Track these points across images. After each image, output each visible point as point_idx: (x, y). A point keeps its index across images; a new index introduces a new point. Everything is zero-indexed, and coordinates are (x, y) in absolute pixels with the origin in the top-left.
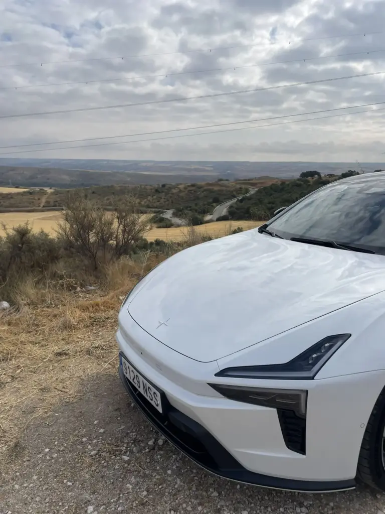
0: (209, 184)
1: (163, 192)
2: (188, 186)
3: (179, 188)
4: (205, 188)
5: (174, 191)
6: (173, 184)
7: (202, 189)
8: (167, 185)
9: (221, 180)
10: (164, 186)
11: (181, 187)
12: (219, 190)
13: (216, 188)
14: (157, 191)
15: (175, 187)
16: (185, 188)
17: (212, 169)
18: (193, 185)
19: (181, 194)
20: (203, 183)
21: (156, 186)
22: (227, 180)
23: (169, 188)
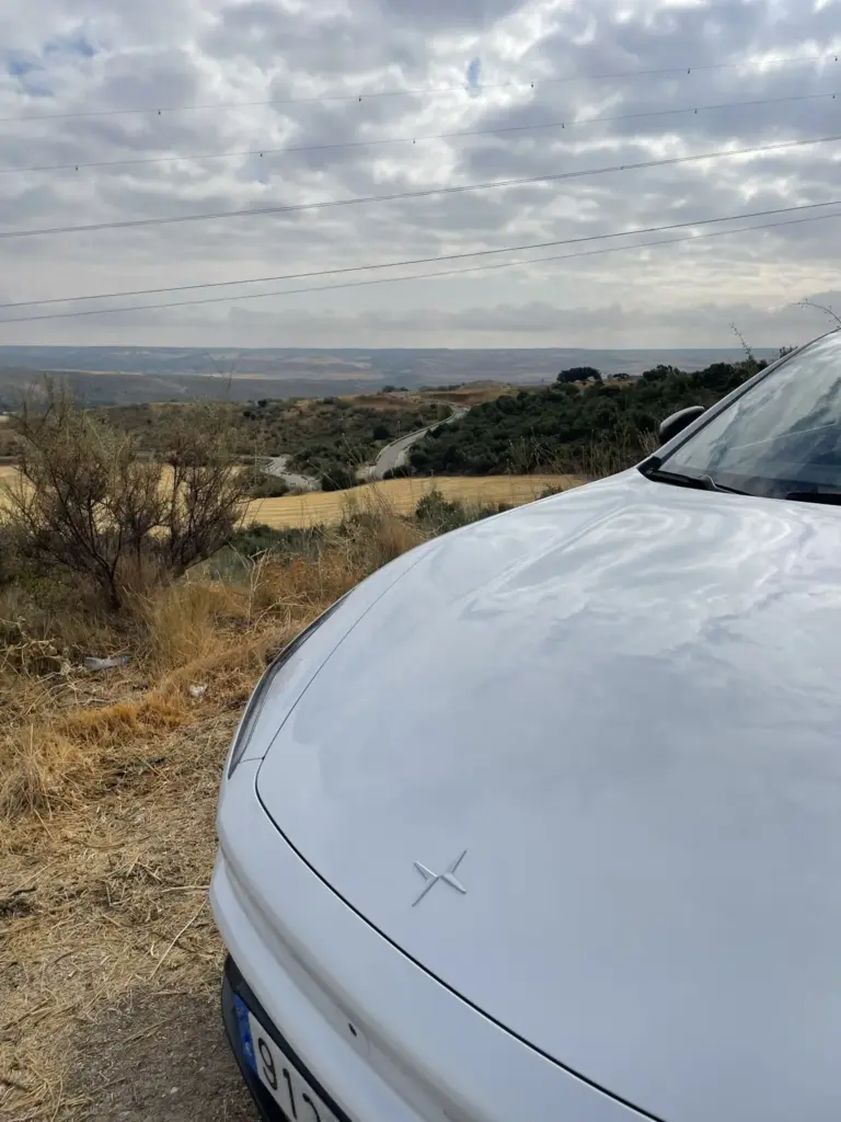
0: (363, 399)
1: (262, 417)
2: (319, 403)
3: (297, 408)
4: (357, 407)
5: (287, 415)
6: (285, 400)
7: (348, 412)
8: (271, 401)
9: (390, 389)
10: (263, 403)
11: (303, 405)
12: (387, 412)
13: (380, 408)
14: (247, 414)
15: (289, 407)
16: (312, 408)
17: (369, 365)
18: (328, 402)
19: (304, 422)
20: (350, 397)
21: (247, 405)
22: (403, 389)
23: (277, 408)
